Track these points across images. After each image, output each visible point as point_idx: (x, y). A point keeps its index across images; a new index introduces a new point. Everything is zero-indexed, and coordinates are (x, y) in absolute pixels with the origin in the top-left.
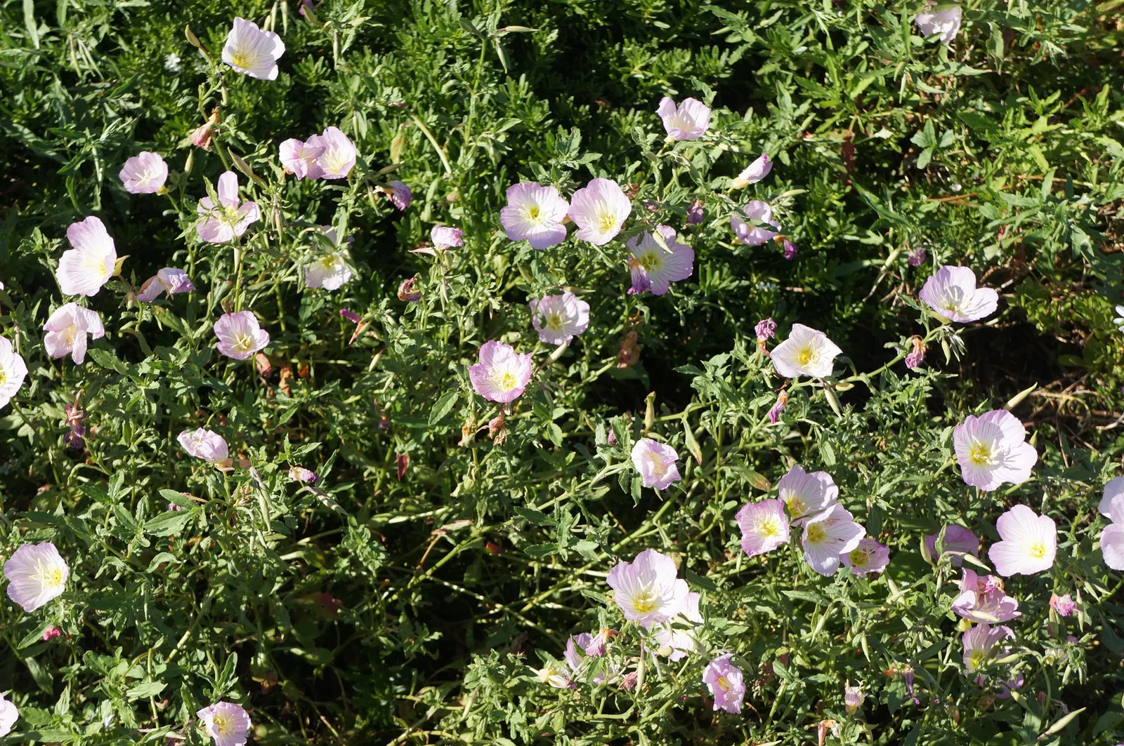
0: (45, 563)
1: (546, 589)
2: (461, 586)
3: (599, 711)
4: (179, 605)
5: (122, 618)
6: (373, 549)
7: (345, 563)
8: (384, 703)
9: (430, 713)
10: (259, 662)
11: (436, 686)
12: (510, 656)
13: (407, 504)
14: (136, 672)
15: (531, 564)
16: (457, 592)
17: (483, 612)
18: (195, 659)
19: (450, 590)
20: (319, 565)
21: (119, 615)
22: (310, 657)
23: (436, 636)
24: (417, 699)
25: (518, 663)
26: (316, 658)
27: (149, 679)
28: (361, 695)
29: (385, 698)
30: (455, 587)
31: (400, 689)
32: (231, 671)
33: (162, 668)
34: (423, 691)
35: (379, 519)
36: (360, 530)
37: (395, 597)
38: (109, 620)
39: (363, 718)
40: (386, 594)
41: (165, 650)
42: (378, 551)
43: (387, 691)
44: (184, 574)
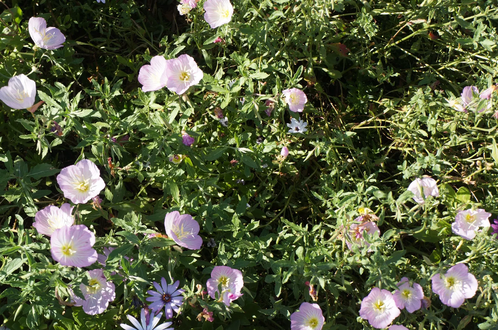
0: (222, 6)
1: (453, 61)
2: (409, 52)
3: (476, 126)
4: (277, 38)
5: (253, 40)
6: (372, 26)
7: (355, 31)
8: (362, 102)
9: (385, 111)
10: (309, 72)
11: (390, 99)
12: (436, 91)
13: (390, 6)
14: (254, 66)
15: (447, 47)
16: (407, 54)
17: (417, 67)
18: (280, 65)
19: (404, 53)
20: (343, 30)
21: (252, 38)
22: (331, 73)
23: (397, 75)
24: (381, 104)
25: (440, 95)
26: (334, 75)
27: (259, 70)
28: (352, 96)
29: (364, 100)
30: (406, 52)
31: (371, 97)
32: (299, 74)
33: (265, 66)
34: (383, 100)
35: (376, 11)
36: (367, 15)
37: (377, 52)
38: (246, 39)
39: (351, 108)
40: (372, 49)
41: (268, 58)
42: (374, 27)
43: (364, 97)
44: (280, 23)
